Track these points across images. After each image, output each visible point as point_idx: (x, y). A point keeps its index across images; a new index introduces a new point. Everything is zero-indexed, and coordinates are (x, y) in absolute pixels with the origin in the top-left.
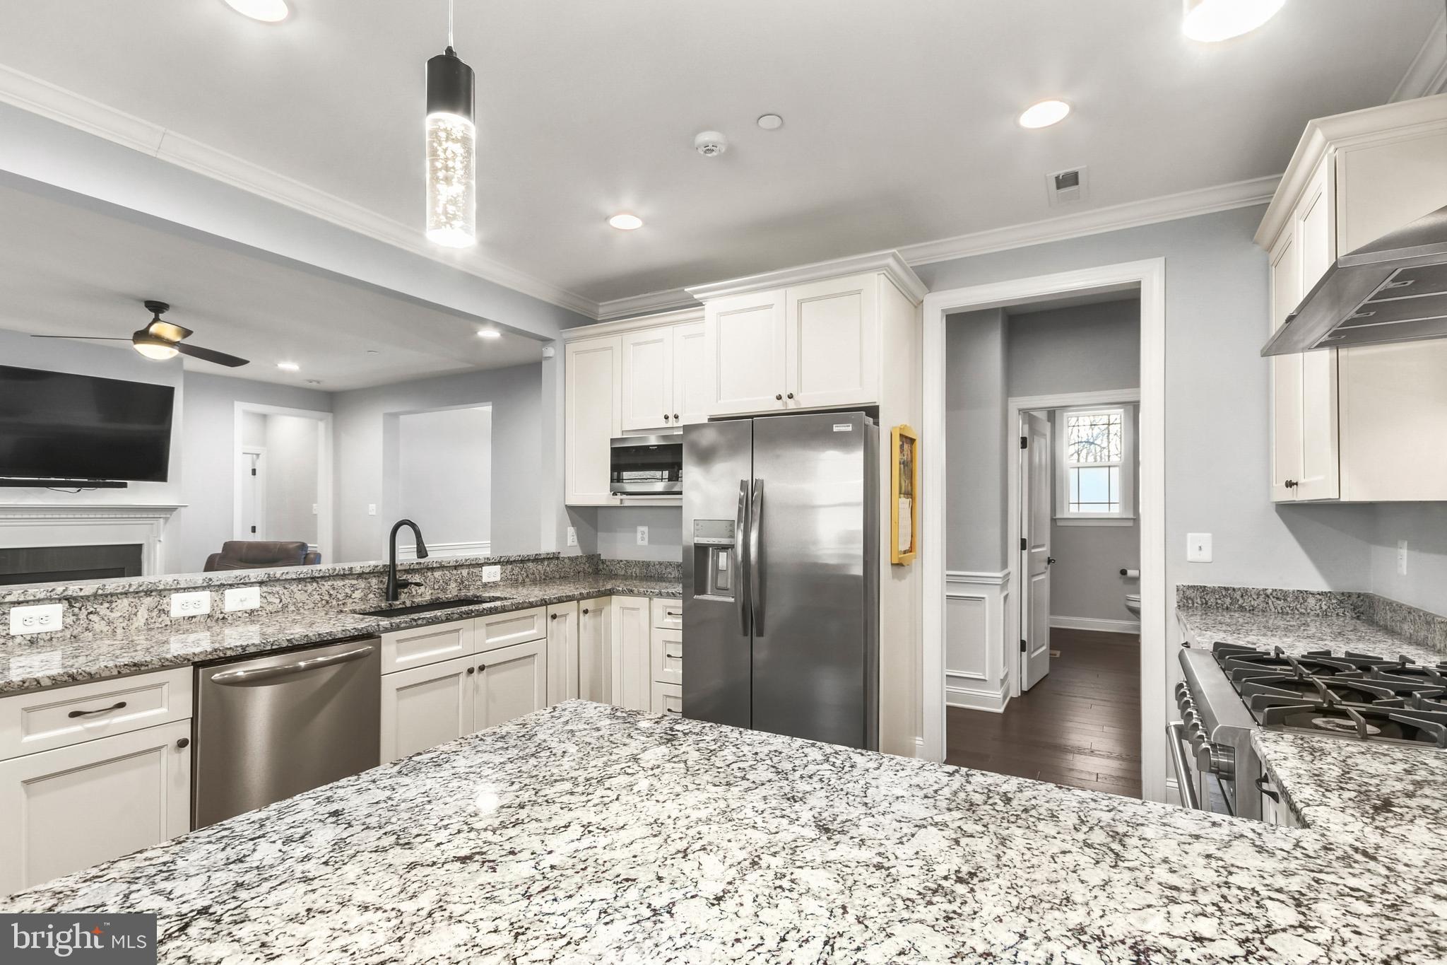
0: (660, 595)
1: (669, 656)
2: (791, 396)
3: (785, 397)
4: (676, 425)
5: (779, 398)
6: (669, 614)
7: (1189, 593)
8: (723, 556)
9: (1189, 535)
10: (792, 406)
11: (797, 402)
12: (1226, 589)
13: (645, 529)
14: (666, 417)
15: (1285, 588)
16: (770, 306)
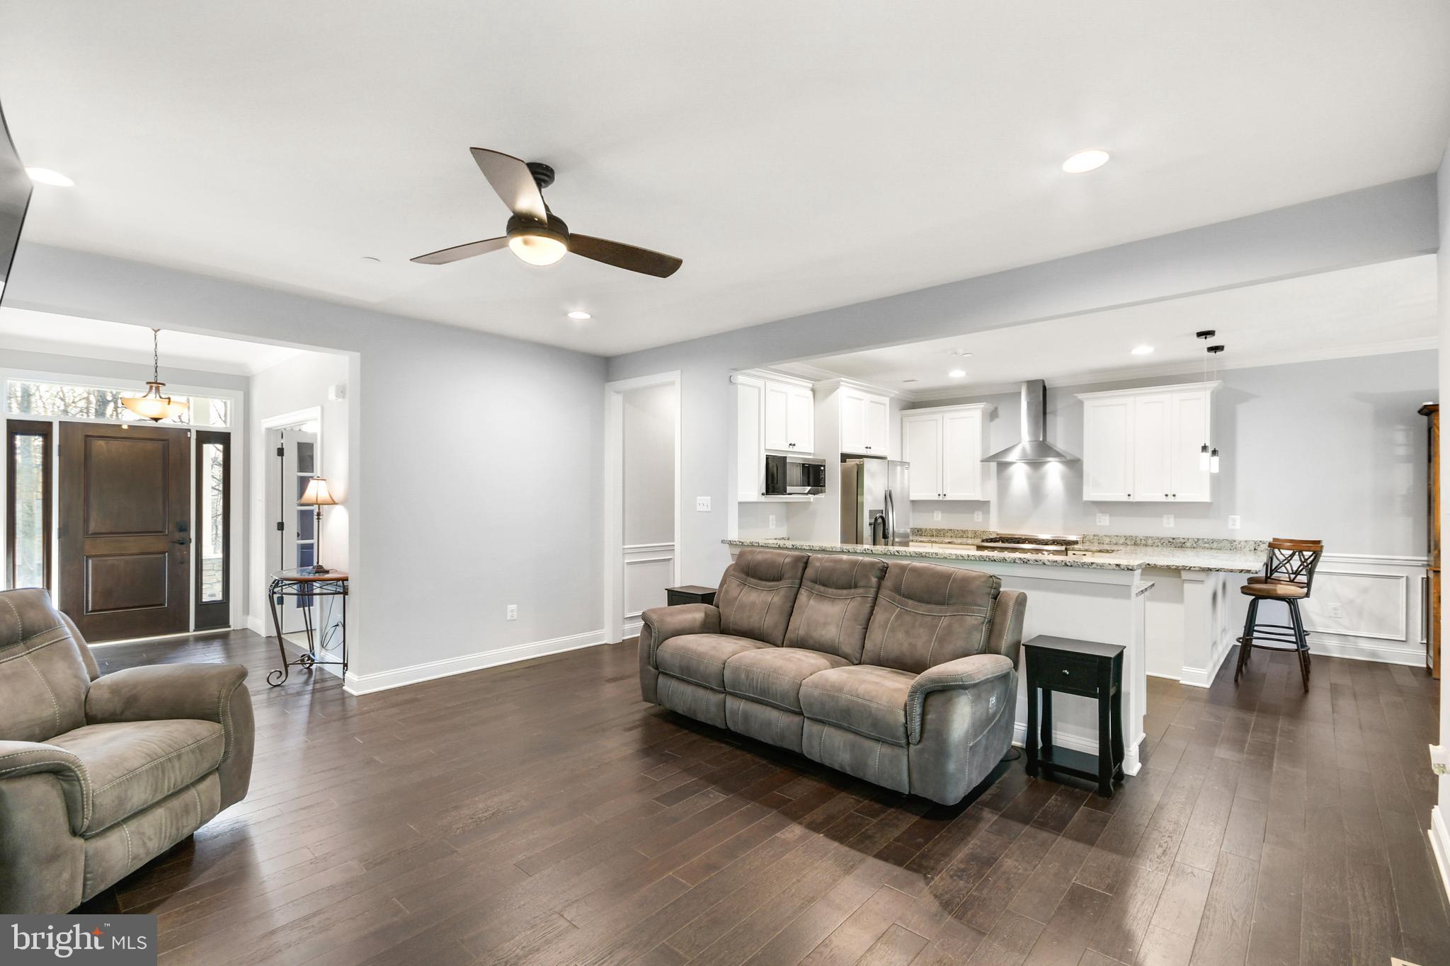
3: (868, 449)
10: (869, 453)
11: (871, 451)
16: (861, 400)
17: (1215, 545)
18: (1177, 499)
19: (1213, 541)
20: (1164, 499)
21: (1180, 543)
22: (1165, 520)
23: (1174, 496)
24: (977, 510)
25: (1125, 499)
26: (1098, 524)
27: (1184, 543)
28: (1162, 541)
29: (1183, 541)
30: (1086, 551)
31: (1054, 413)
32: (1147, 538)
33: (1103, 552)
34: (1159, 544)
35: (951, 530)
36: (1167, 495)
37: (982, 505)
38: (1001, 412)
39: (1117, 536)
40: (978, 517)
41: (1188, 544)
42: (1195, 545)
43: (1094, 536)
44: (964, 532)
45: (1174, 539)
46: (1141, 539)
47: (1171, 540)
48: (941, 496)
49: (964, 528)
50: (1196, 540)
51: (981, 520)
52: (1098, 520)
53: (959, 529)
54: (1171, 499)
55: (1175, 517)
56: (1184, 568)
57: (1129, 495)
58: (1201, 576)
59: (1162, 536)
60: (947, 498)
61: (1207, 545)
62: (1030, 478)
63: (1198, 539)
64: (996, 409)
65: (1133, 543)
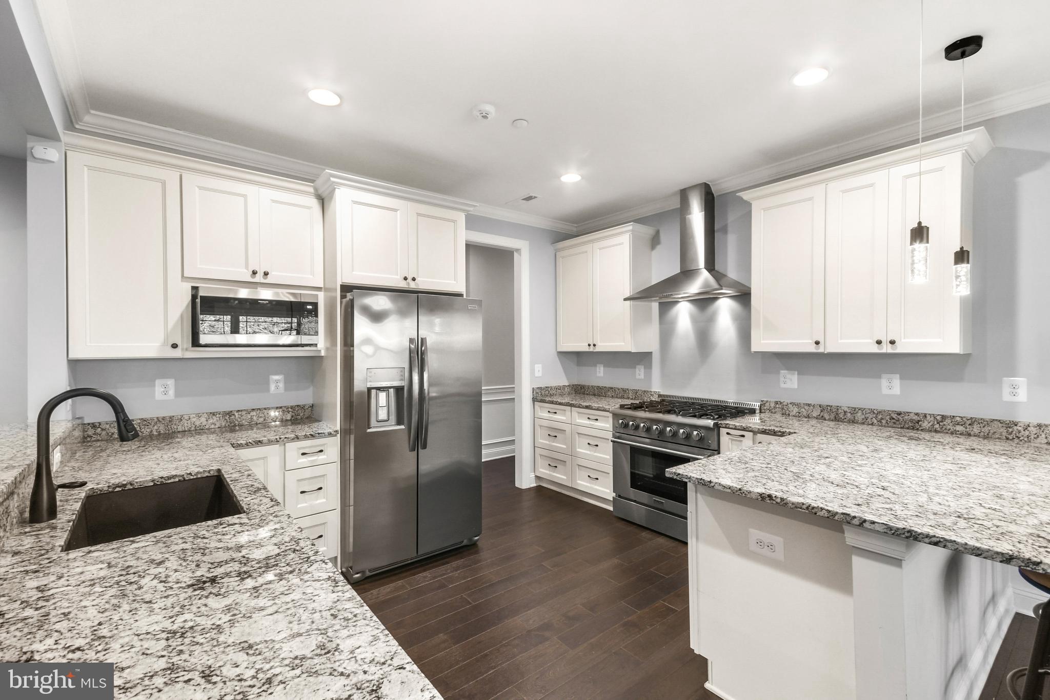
0: (297, 438)
1: (302, 492)
2: (414, 279)
3: (409, 280)
4: (263, 281)
5: (406, 279)
6: (303, 454)
7: (538, 391)
8: (383, 396)
9: (536, 365)
10: (413, 286)
11: (417, 284)
12: (547, 387)
13: (171, 382)
14: (254, 273)
15: (560, 385)
16: (395, 210)
17: (976, 429)
18: (900, 349)
19: (973, 421)
20: (875, 349)
21: (911, 421)
22: (884, 382)
23: (892, 342)
24: (638, 364)
25: (812, 349)
26: (782, 385)
27: (919, 421)
28: (880, 417)
29: (916, 418)
30: (744, 429)
31: (725, 230)
32: (854, 410)
33: (768, 434)
34: (875, 421)
35: (612, 388)
36: (879, 342)
37: (643, 358)
38: (663, 236)
39: (809, 405)
40: (640, 372)
41: (925, 425)
42: (937, 426)
43: (776, 403)
44: (624, 390)
45: (899, 414)
46: (845, 412)
47: (894, 416)
48: (592, 346)
49: (626, 387)
50: (938, 418)
51: (642, 377)
52: (782, 379)
53: (620, 387)
54: (886, 349)
55: (901, 378)
56: (848, 519)
57: (817, 343)
58: (892, 548)
59: (880, 408)
60: (597, 349)
61: (959, 428)
62: (694, 320)
63: (944, 417)
64: (657, 233)
65: (832, 416)
